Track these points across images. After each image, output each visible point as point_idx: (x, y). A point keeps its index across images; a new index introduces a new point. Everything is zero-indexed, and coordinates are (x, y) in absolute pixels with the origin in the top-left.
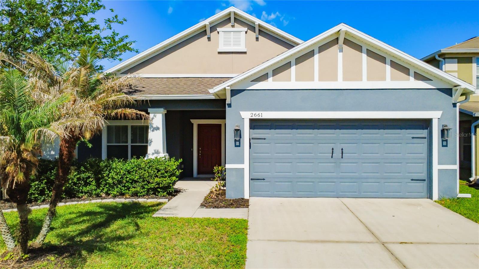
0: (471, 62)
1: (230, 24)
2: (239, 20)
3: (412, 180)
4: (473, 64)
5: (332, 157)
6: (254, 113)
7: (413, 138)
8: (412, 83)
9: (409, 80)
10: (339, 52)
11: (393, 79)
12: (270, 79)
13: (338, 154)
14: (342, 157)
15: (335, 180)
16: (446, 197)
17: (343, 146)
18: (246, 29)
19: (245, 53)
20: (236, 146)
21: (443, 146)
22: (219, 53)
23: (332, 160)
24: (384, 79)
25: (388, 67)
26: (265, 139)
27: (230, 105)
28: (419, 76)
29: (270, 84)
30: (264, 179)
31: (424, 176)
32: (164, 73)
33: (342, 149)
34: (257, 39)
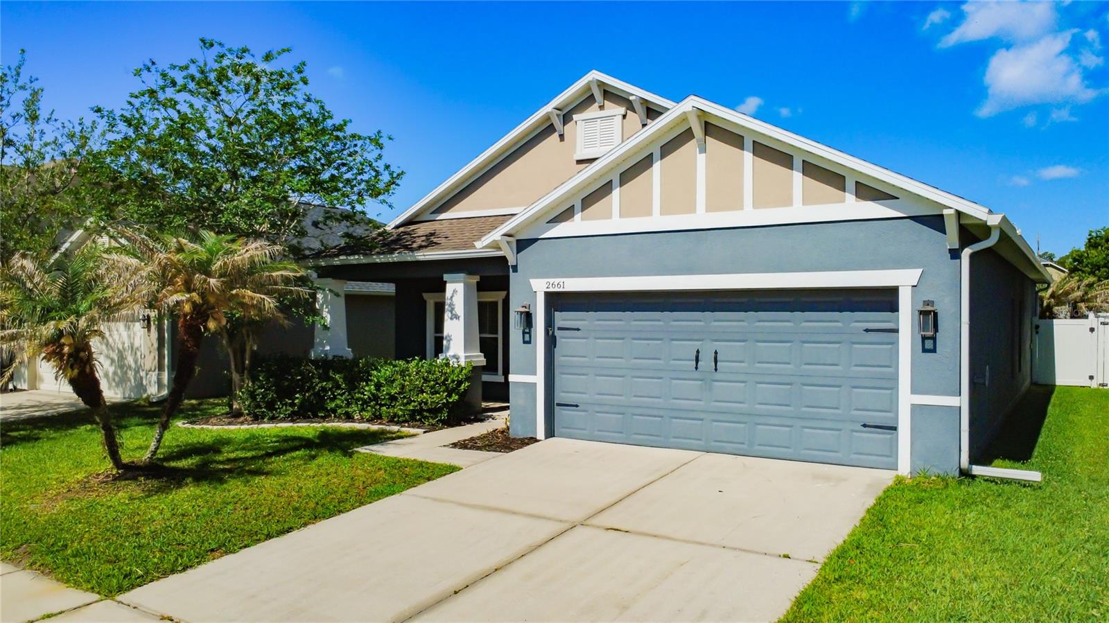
1: (596, 105)
2: (610, 94)
3: (865, 426)
6: (551, 281)
7: (867, 330)
8: (852, 207)
9: (843, 201)
10: (700, 153)
11: (807, 200)
12: (578, 217)
13: (706, 362)
14: (716, 370)
15: (702, 416)
16: (932, 471)
17: (718, 346)
18: (622, 110)
20: (525, 342)
21: (925, 350)
22: (579, 162)
23: (697, 375)
24: (788, 202)
25: (797, 176)
26: (578, 330)
27: (515, 268)
28: (867, 191)
29: (577, 226)
30: (577, 406)
31: (893, 417)
32: (493, 208)
33: (716, 353)
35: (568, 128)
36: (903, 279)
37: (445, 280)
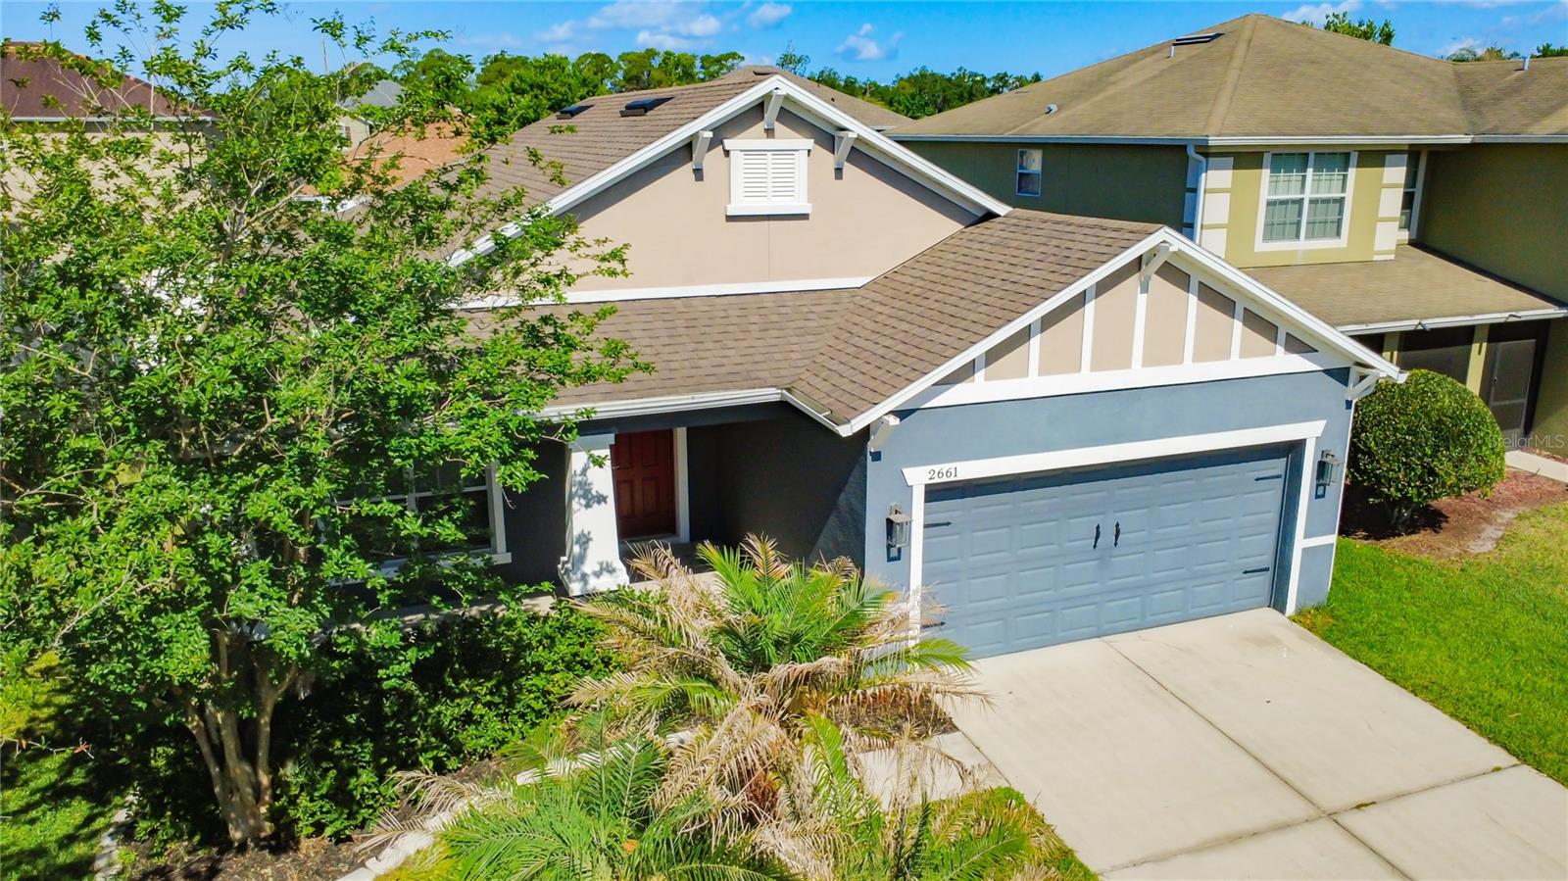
0: (1261, 168)
1: (761, 126)
2: (792, 116)
3: (1245, 572)
4: (1264, 171)
5: (1095, 546)
6: (937, 468)
7: (1258, 480)
8: (1279, 361)
9: (1274, 353)
10: (1141, 293)
12: (980, 375)
13: (1107, 537)
14: (1116, 544)
15: (1098, 599)
16: (1310, 604)
17: (1119, 516)
18: (810, 143)
19: (805, 217)
20: (890, 559)
21: (1317, 497)
22: (731, 218)
23: (1096, 554)
24: (1225, 354)
25: (1238, 326)
26: (948, 524)
27: (877, 456)
28: (1293, 344)
29: (977, 388)
30: (943, 624)
31: (1267, 559)
33: (1118, 525)
34: (839, 172)
35: (711, 160)
36: (1309, 431)
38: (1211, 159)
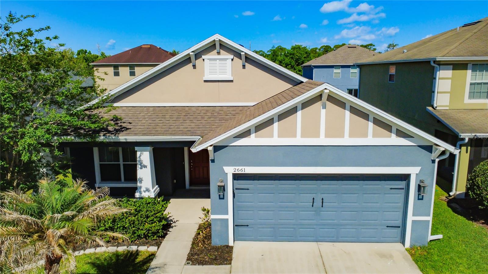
0: (467, 69)
1: (215, 51)
3: (387, 227)
4: (468, 71)
5: (313, 206)
6: (237, 168)
7: (391, 189)
8: (394, 140)
9: (390, 137)
10: (322, 109)
11: (375, 135)
12: (253, 136)
13: (318, 203)
14: (322, 206)
15: (315, 227)
16: (418, 245)
17: (323, 196)
18: (232, 57)
19: (232, 81)
20: (220, 199)
21: (419, 199)
22: (205, 81)
23: (313, 209)
24: (365, 135)
25: (371, 124)
26: (248, 189)
27: (213, 161)
28: (401, 133)
29: (252, 140)
30: (247, 226)
31: (399, 223)
33: (323, 199)
34: (244, 66)
35: (198, 62)
36: (413, 171)
37: (136, 150)
38: (441, 66)
